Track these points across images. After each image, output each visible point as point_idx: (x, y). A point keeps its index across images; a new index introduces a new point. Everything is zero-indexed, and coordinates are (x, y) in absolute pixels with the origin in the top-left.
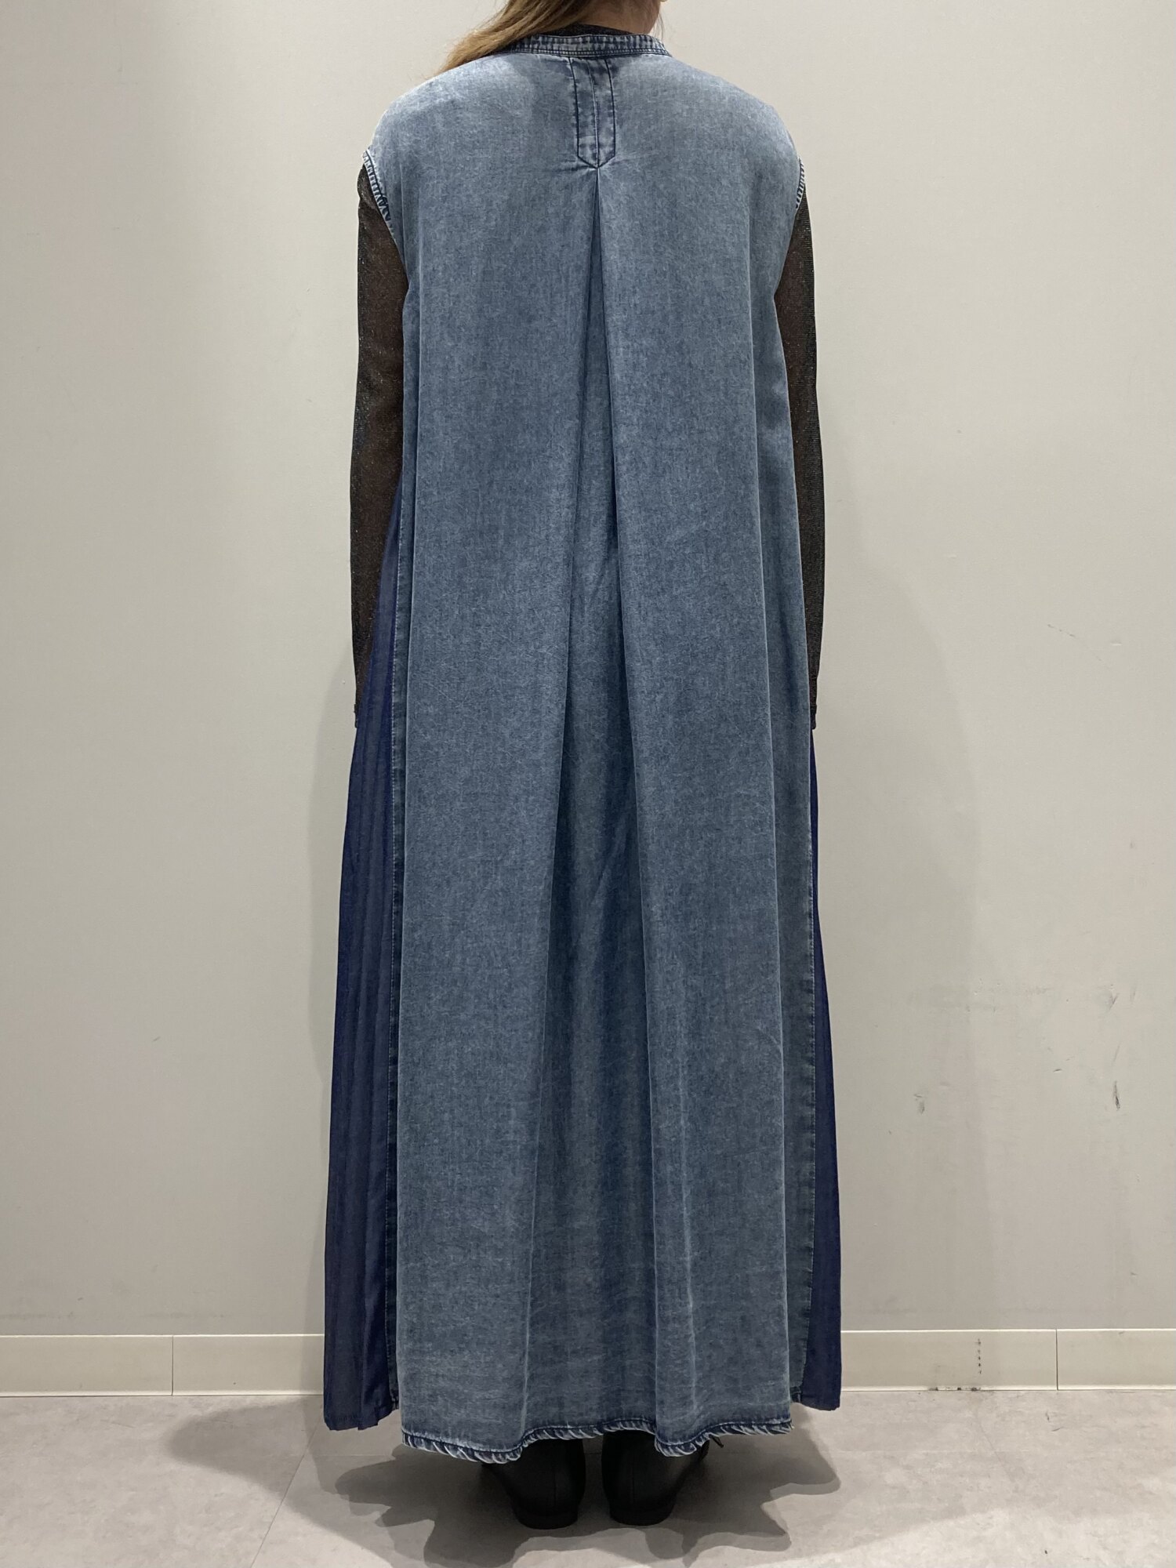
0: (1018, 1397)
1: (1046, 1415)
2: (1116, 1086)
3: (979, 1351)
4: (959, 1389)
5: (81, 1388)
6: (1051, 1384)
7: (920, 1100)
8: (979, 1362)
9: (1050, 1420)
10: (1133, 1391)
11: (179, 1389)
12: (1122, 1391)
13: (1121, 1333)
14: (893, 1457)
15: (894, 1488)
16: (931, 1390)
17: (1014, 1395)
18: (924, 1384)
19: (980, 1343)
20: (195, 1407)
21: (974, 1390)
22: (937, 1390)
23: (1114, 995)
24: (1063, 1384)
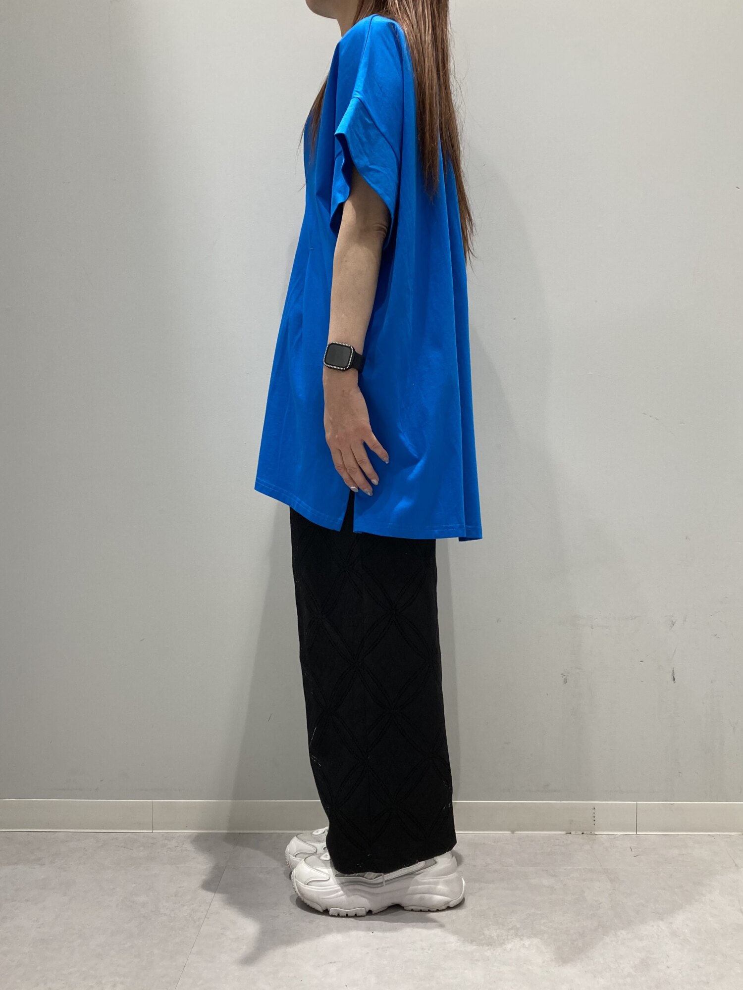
0: (615, 838)
1: (630, 848)
2: (673, 671)
3: (594, 813)
4: (583, 833)
5: (103, 828)
6: (633, 831)
7: (564, 677)
8: (594, 819)
9: (633, 850)
10: (678, 835)
11: (156, 829)
12: (674, 836)
13: (673, 804)
14: (547, 870)
15: (548, 887)
16: (568, 833)
17: (612, 837)
18: (563, 830)
19: (594, 809)
20: (166, 839)
21: (591, 834)
22: (570, 833)
23: (674, 621)
24: (639, 831)
